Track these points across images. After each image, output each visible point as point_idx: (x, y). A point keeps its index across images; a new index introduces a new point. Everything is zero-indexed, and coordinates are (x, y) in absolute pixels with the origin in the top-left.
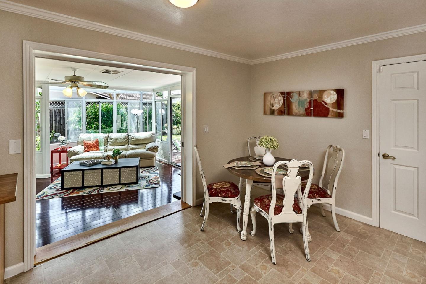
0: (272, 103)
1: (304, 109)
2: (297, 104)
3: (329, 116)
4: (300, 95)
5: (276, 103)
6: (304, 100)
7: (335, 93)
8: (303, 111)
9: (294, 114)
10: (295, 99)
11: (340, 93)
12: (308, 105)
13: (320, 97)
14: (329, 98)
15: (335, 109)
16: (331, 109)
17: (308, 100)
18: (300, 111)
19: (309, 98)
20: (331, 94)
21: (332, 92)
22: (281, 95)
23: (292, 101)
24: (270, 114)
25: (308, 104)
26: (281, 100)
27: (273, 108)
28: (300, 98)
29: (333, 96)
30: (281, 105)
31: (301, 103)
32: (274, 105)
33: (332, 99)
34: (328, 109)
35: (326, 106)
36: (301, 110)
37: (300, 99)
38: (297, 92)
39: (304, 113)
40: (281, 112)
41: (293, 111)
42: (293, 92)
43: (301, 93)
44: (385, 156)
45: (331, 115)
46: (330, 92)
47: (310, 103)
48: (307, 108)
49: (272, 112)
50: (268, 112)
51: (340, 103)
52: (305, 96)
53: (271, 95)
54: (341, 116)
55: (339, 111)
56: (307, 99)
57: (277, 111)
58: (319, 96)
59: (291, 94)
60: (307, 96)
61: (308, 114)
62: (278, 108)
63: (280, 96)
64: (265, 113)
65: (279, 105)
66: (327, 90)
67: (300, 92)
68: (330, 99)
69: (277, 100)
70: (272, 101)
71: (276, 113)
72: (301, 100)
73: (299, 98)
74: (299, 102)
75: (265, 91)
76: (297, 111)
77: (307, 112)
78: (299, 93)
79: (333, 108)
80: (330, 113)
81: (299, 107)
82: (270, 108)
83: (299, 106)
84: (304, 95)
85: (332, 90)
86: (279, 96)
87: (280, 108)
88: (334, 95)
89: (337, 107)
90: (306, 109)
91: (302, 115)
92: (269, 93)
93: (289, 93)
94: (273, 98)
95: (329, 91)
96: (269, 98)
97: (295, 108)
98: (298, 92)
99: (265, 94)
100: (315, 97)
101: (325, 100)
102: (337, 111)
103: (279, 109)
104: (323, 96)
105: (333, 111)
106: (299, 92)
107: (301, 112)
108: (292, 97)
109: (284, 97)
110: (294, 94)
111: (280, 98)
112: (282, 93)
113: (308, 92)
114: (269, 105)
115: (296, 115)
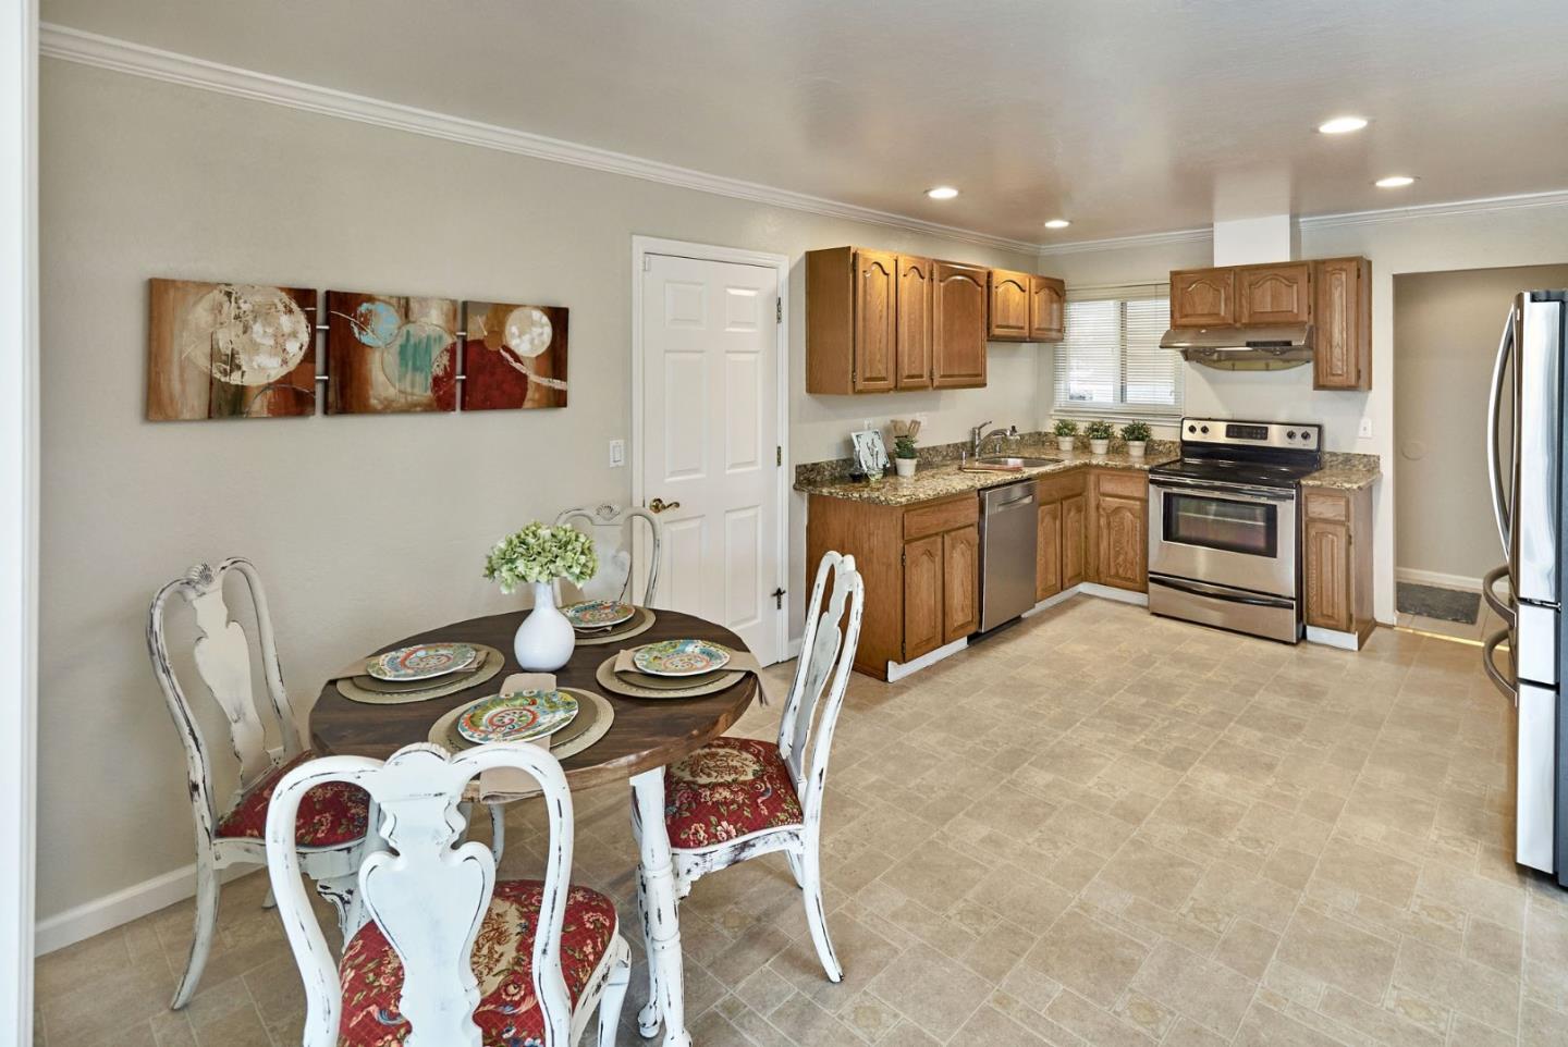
0: (224, 347)
1: (430, 380)
2: (392, 358)
3: (527, 404)
4: (407, 316)
5: (255, 347)
6: (428, 338)
7: (545, 320)
8: (423, 392)
9: (379, 407)
10: (379, 334)
11: (559, 318)
12: (447, 363)
13: (496, 329)
14: (526, 337)
15: (547, 377)
16: (533, 378)
17: (448, 340)
18: (409, 390)
19: (452, 333)
20: (533, 323)
21: (537, 315)
22: (294, 306)
23: (366, 338)
24: (210, 417)
25: (445, 360)
26: (294, 334)
27: (235, 379)
28: (411, 327)
29: (539, 330)
30: (298, 359)
31: (411, 354)
32: (242, 359)
33: (536, 342)
34: (524, 377)
35: (517, 366)
36: (413, 386)
37: (408, 332)
38: (391, 297)
39: (425, 400)
40: (292, 399)
41: (371, 393)
42: (370, 299)
43: (414, 305)
44: (658, 506)
45: (533, 400)
46: (531, 316)
47: (452, 351)
48: (440, 373)
49: (228, 403)
50: (194, 397)
51: (556, 360)
52: (433, 322)
53: (217, 295)
54: (559, 400)
55: (557, 384)
56: (441, 338)
57: (269, 392)
58: (493, 326)
59: (364, 308)
60: (443, 325)
61: (442, 402)
62: (271, 380)
63: (291, 311)
64: (156, 405)
65: (285, 362)
66: (518, 306)
67: (407, 300)
68: (527, 339)
69: (270, 330)
70: (226, 339)
71: (258, 404)
72: (412, 341)
73: (404, 330)
74: (403, 350)
75: (161, 270)
76: (392, 392)
77: (441, 393)
78: (405, 307)
79: (538, 373)
80: (530, 394)
81: (406, 372)
82: (212, 381)
83: (407, 365)
84: (426, 315)
85: (537, 308)
86: (281, 307)
87: (287, 378)
88: (542, 326)
89: (550, 372)
90: (437, 380)
91: (418, 409)
92: (206, 286)
93: (344, 304)
94: (237, 317)
95: (526, 311)
96: (200, 314)
97: (383, 374)
98: (399, 298)
99: (157, 291)
100: (478, 329)
101: (514, 343)
102: (551, 385)
103: (278, 382)
104: (507, 327)
105: (538, 386)
106: (403, 302)
107: (412, 394)
108: (365, 322)
109: (311, 318)
110: (378, 307)
111: (286, 322)
112: (303, 297)
113: (446, 306)
114: (203, 362)
115: (389, 409)
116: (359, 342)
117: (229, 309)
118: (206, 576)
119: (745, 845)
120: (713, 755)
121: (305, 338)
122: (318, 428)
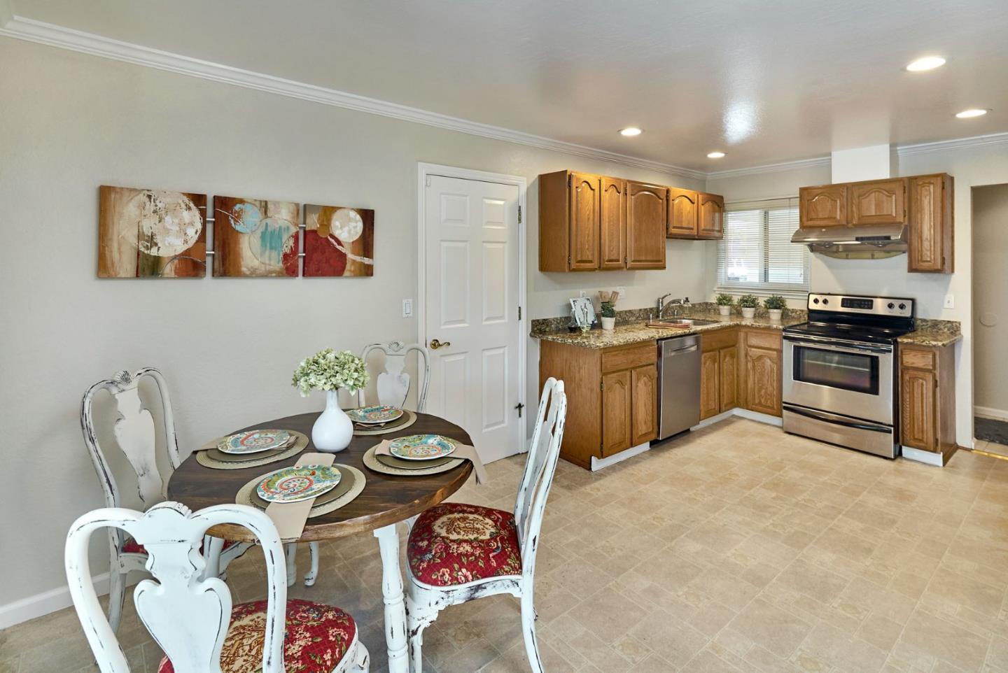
0: (147, 232)
1: (282, 256)
2: (256, 241)
3: (346, 273)
4: (266, 212)
5: (167, 231)
6: (280, 228)
7: (358, 217)
8: (277, 264)
9: (248, 273)
10: (248, 227)
11: (368, 217)
12: (293, 246)
13: (325, 223)
14: (346, 229)
15: (359, 255)
16: (350, 256)
17: (293, 230)
18: (267, 262)
19: (296, 225)
20: (350, 220)
21: (353, 214)
22: (192, 205)
23: (239, 227)
24: (137, 276)
25: (291, 243)
26: (192, 224)
27: (154, 252)
28: (268, 221)
29: (354, 224)
30: (196, 237)
31: (269, 238)
32: (158, 239)
33: (352, 232)
34: (344, 256)
35: (339, 248)
36: (270, 259)
37: (267, 224)
38: (256, 200)
39: (278, 269)
40: (190, 266)
41: (242, 263)
42: (242, 201)
43: (270, 206)
44: (436, 344)
45: (350, 271)
46: (348, 215)
47: (296, 237)
48: (288, 251)
49: (149, 267)
50: (126, 263)
51: (366, 244)
52: (283, 218)
53: (142, 198)
54: (367, 271)
55: (367, 261)
56: (288, 228)
57: (176, 261)
58: (323, 221)
59: (237, 207)
60: (289, 218)
61: (289, 270)
62: (177, 254)
63: (190, 209)
64: (104, 268)
65: (186, 242)
66: (341, 208)
67: (266, 203)
68: (347, 230)
69: (176, 221)
70: (148, 225)
71: (168, 269)
72: (269, 229)
73: (264, 222)
74: (263, 235)
75: (106, 180)
76: (256, 263)
77: (289, 264)
78: (264, 207)
79: (353, 253)
80: (348, 266)
81: (266, 250)
82: (138, 253)
83: (266, 246)
84: (279, 213)
85: (353, 209)
86: (183, 206)
87: (187, 252)
88: (356, 222)
89: (362, 252)
90: (286, 256)
91: (274, 275)
92: (135, 191)
93: (225, 204)
94: (155, 212)
95: (346, 211)
96: (131, 209)
97: (250, 251)
98: (261, 201)
99: (105, 194)
100: (313, 222)
101: (337, 233)
102: (363, 261)
103: (182, 254)
104: (333, 222)
105: (354, 261)
106: (263, 204)
107: (270, 265)
108: (238, 217)
109: (203, 213)
110: (247, 207)
111: (186, 215)
112: (198, 199)
113: (292, 207)
114: (133, 240)
115: (254, 274)
116: (234, 230)
117: (150, 207)
118: (126, 379)
119: (479, 587)
120: (464, 519)
121: (199, 226)
122: (208, 284)
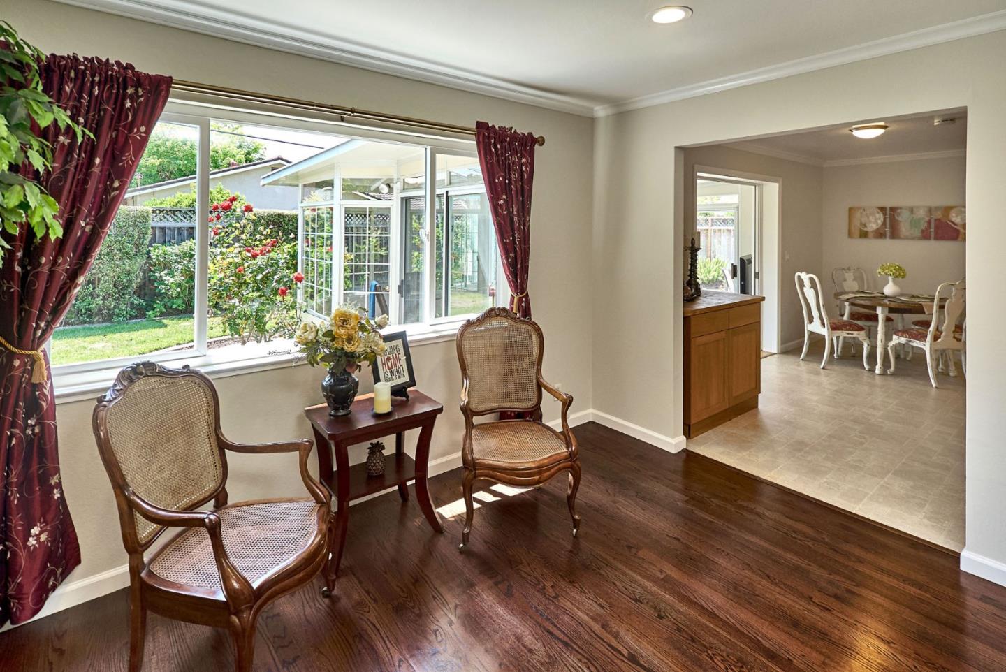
0: (863, 222)
1: (920, 230)
2: (907, 224)
4: (912, 212)
5: (870, 222)
6: (919, 218)
8: (917, 233)
9: (903, 237)
10: (904, 219)
13: (946, 215)
16: (962, 230)
17: (927, 219)
19: (928, 217)
22: (879, 211)
23: (900, 219)
24: (860, 237)
25: (926, 225)
26: (879, 219)
27: (865, 229)
28: (914, 216)
30: (880, 225)
31: (914, 223)
32: (867, 224)
34: (958, 231)
35: (956, 227)
36: (914, 232)
38: (907, 207)
39: (919, 236)
40: (880, 234)
41: (902, 233)
42: (901, 208)
43: (915, 210)
47: (929, 223)
48: (924, 229)
49: (864, 235)
50: (857, 233)
52: (921, 213)
53: (862, 210)
56: (924, 218)
57: (874, 232)
58: (944, 214)
59: (899, 211)
60: (924, 214)
61: (925, 236)
62: (874, 229)
63: (878, 213)
64: (850, 235)
65: (877, 225)
66: (955, 208)
67: (912, 208)
69: (873, 218)
70: (864, 220)
71: (871, 235)
72: (914, 219)
73: (911, 216)
74: (911, 222)
75: (851, 206)
76: (907, 234)
77: (924, 234)
78: (912, 210)
81: (912, 228)
82: (861, 229)
83: (912, 226)
84: (919, 211)
86: (876, 212)
87: (878, 229)
90: (923, 231)
91: (916, 239)
92: (859, 208)
93: (893, 209)
94: (866, 215)
96: (858, 215)
97: (904, 228)
98: (909, 208)
99: (850, 209)
100: (938, 215)
103: (876, 230)
107: (914, 234)
108: (899, 214)
109: (885, 215)
110: (903, 210)
111: (877, 215)
112: (882, 209)
113: (926, 209)
114: (859, 225)
115: (906, 238)
116: (898, 221)
117: (864, 213)
121: (882, 219)
122: (887, 242)
